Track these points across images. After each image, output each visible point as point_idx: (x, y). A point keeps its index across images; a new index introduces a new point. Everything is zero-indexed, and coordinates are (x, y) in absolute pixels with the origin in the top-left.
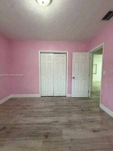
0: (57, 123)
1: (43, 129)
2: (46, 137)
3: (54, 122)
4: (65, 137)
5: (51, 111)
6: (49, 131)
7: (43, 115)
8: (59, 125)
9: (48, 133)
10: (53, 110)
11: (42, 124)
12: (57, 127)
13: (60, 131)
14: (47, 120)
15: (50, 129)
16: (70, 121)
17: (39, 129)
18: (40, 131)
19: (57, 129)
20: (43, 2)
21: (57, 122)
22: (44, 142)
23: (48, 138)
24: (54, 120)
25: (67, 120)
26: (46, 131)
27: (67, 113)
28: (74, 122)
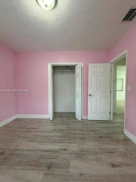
0: (65, 152)
1: (47, 158)
2: (49, 167)
3: (62, 149)
4: (72, 171)
5: (60, 136)
6: (53, 161)
7: (50, 140)
8: (67, 154)
9: (52, 163)
10: (62, 135)
11: (47, 151)
12: (65, 156)
13: (67, 162)
14: (54, 146)
15: (55, 158)
16: (82, 150)
17: (42, 158)
18: (43, 161)
19: (64, 159)
20: (46, 6)
21: (65, 150)
22: (45, 174)
23: (51, 170)
24: (62, 148)
25: (78, 149)
26: (50, 161)
27: (80, 139)
28: (88, 151)
